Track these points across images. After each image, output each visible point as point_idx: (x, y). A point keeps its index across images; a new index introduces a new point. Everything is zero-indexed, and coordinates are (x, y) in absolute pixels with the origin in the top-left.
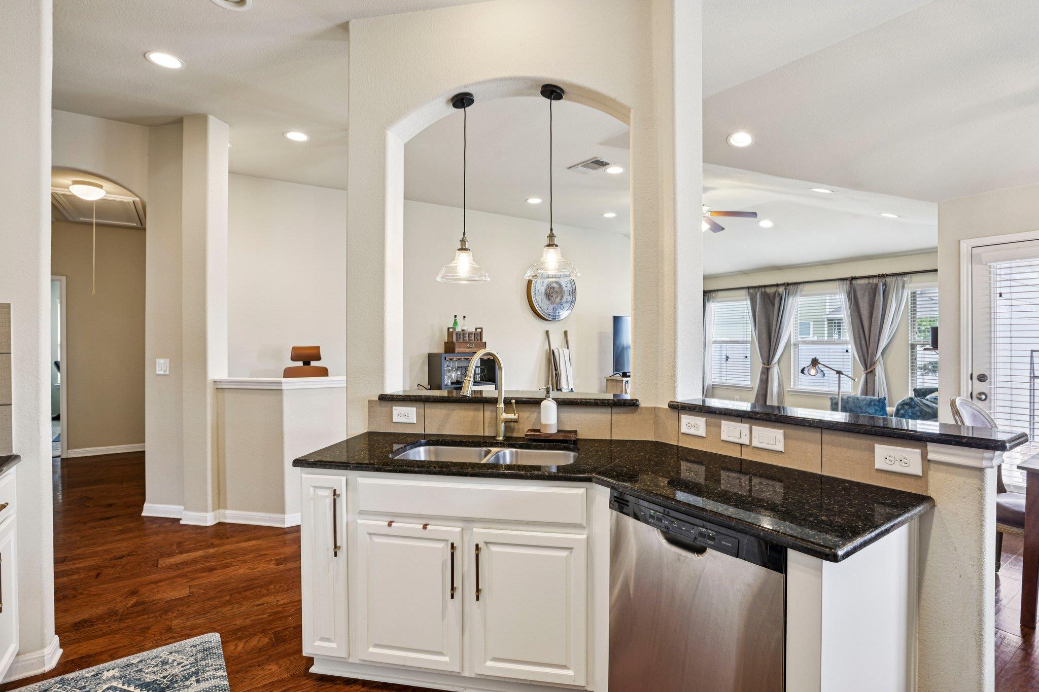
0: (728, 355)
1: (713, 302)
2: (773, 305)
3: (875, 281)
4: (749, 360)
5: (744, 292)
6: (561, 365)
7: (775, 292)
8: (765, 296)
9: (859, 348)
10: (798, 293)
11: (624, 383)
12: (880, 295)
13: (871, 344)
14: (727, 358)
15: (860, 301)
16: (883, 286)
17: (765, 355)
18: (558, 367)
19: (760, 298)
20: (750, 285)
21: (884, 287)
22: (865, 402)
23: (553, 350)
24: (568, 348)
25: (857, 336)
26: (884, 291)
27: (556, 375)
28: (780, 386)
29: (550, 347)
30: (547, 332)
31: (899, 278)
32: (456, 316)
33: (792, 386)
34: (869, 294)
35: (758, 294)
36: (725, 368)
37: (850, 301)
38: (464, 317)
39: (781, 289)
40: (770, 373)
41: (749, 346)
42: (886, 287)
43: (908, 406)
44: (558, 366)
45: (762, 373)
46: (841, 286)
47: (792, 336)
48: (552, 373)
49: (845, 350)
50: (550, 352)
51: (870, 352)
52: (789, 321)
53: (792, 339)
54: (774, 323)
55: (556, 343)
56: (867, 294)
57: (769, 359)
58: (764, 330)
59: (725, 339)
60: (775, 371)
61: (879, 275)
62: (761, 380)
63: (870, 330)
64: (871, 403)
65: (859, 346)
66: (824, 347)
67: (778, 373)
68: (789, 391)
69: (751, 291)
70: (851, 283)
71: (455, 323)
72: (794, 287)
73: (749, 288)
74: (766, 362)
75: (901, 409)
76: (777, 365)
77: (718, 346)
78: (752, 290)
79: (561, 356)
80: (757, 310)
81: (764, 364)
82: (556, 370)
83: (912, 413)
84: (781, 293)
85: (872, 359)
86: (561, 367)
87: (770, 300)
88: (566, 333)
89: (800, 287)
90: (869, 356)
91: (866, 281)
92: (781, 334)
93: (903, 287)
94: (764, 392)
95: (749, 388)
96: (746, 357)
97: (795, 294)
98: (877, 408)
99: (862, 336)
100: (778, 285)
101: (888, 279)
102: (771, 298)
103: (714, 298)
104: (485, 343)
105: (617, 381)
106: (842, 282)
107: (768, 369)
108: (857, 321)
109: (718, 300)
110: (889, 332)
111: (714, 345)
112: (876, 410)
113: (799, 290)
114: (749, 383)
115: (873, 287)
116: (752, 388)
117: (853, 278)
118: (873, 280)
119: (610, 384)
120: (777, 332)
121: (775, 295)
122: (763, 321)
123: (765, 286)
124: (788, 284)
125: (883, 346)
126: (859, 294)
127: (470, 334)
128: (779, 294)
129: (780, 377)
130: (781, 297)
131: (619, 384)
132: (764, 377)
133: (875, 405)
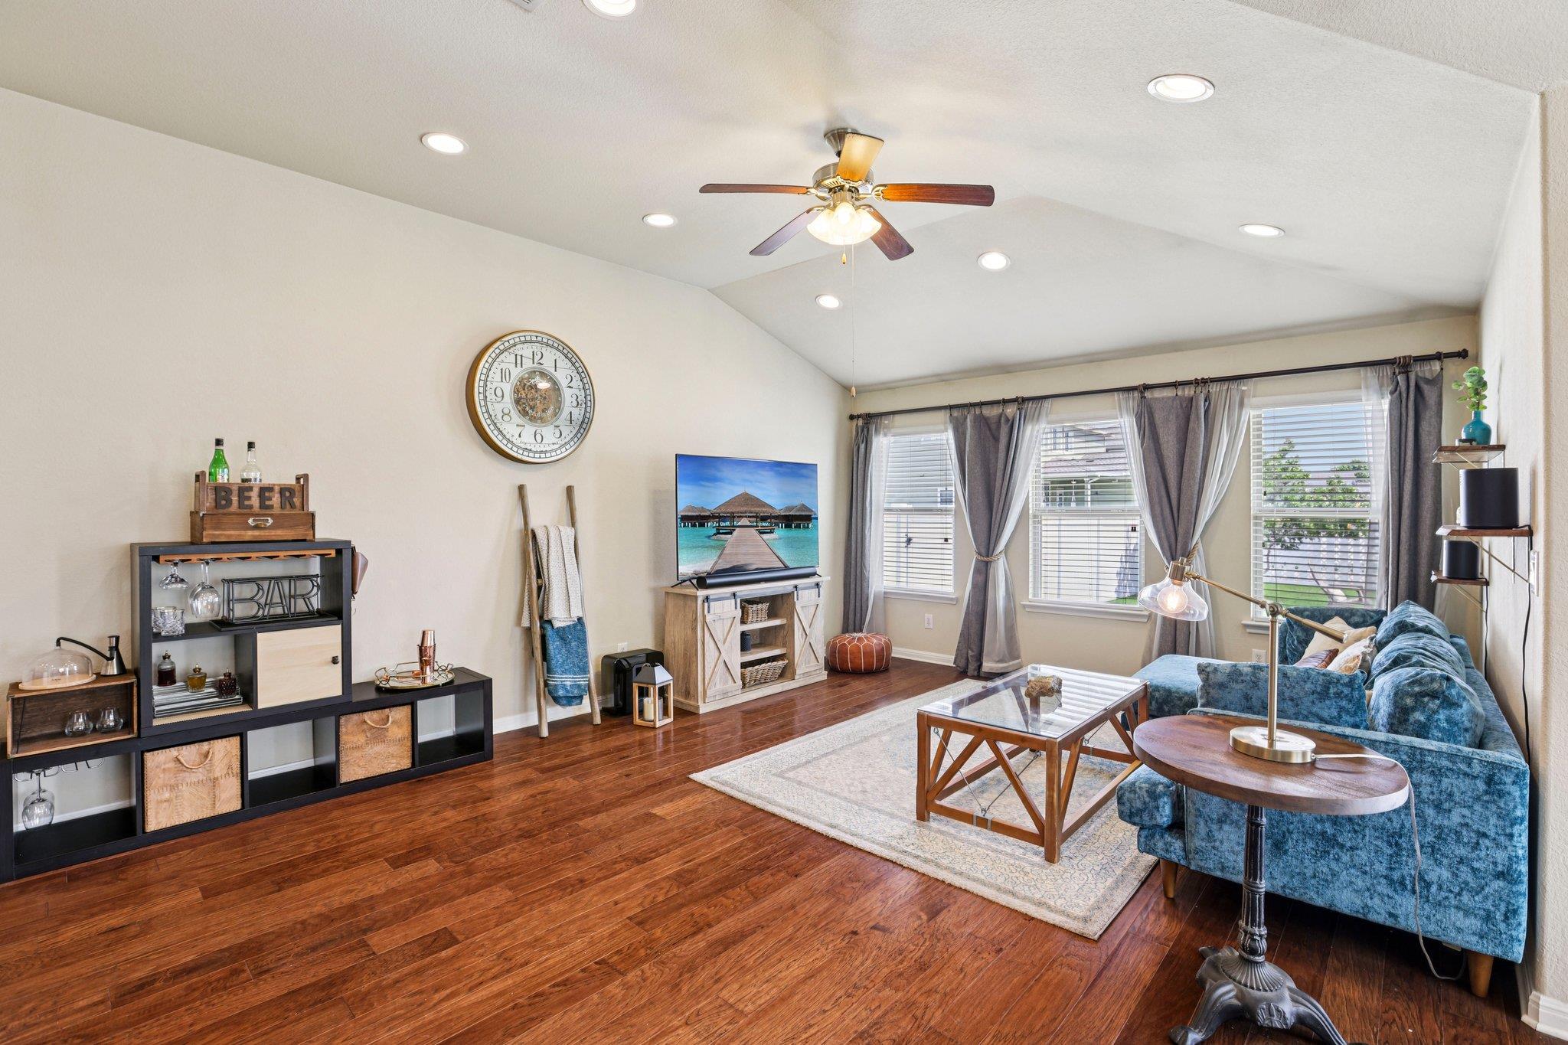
0: (910, 535)
1: (885, 435)
2: (996, 439)
3: (1188, 392)
4: (951, 546)
5: (943, 416)
6: (551, 564)
7: (1001, 416)
8: (982, 422)
9: (1160, 525)
10: (1043, 418)
11: (700, 602)
12: (1198, 418)
13: (1182, 517)
14: (909, 541)
15: (1161, 431)
16: (1205, 401)
17: (983, 537)
18: (545, 570)
19: (973, 427)
20: (952, 403)
21: (1207, 404)
22: (1308, 686)
23: (533, 531)
24: (573, 525)
25: (1156, 499)
26: (1206, 412)
27: (539, 588)
28: (1009, 596)
29: (526, 523)
30: (521, 488)
31: (1234, 386)
32: (219, 442)
33: (1030, 597)
34: (1177, 417)
35: (968, 420)
36: (905, 560)
37: (1142, 432)
38: (251, 445)
39: (1010, 410)
40: (991, 571)
41: (950, 519)
42: (1210, 403)
43: (1437, 702)
44: (545, 566)
45: (977, 571)
46: (1123, 403)
47: (1030, 500)
48: (530, 584)
49: (1130, 529)
50: (527, 535)
51: (1181, 531)
52: (1025, 475)
53: (1030, 506)
54: (999, 474)
55: (545, 514)
56: (1172, 417)
57: (989, 544)
58: (980, 489)
59: (905, 506)
60: (1000, 569)
61: (1196, 379)
62: (974, 586)
63: (1180, 489)
64: (1328, 688)
65: (1159, 519)
66: (1089, 522)
67: (1005, 571)
68: (1024, 606)
69: (955, 413)
70: (1143, 397)
71: (219, 460)
72: (1034, 406)
73: (951, 407)
74: (983, 551)
75: (1413, 709)
76: (1003, 555)
77: (893, 518)
78: (957, 411)
79: (552, 543)
80: (967, 449)
81: (979, 554)
82: (539, 575)
83: (1448, 720)
84: (1010, 417)
85: (1186, 544)
86: (552, 570)
87: (990, 430)
88: (570, 490)
89: (1047, 404)
90: (1179, 539)
91: (1168, 393)
92: (1012, 497)
93: (1242, 405)
94: (980, 608)
95: (952, 599)
96: (946, 540)
97: (1036, 418)
98: (1344, 703)
99: (1165, 500)
100: (1005, 402)
101: (1214, 388)
102: (993, 427)
103: (887, 427)
104: (313, 515)
105: (685, 596)
106: (1126, 395)
107: (987, 564)
108: (1155, 470)
109: (893, 431)
110: (1217, 489)
111: (888, 518)
112: (1341, 709)
113: (1044, 412)
114: (951, 589)
115: (1184, 405)
116: (957, 599)
117: (1147, 387)
118: (1184, 390)
119: (671, 603)
120: (1004, 491)
121: (1000, 420)
122: (978, 469)
123: (981, 404)
124: (1025, 400)
125: (1206, 519)
126: (1158, 418)
127: (264, 491)
128: (1007, 420)
129: (1010, 580)
130: (1013, 423)
131: (689, 602)
132: (981, 579)
133: (1338, 695)
